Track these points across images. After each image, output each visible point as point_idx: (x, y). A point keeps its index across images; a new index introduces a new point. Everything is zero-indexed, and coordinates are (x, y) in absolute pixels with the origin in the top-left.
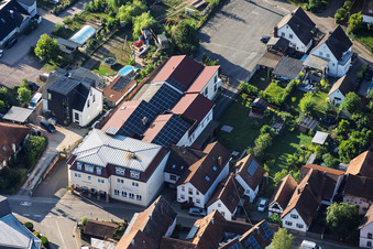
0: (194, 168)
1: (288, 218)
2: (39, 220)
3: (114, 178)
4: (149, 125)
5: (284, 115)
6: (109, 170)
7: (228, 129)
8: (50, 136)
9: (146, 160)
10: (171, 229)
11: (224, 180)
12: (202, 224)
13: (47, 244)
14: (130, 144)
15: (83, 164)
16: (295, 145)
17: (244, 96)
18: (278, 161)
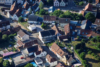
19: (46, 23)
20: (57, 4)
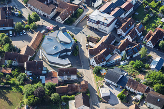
0: (123, 25)
1: (148, 43)
2: (76, 34)
3: (99, 25)
4: (113, 10)
5: (154, 11)
6: (98, 22)
7: (137, 13)
8: (85, 9)
9: (110, 21)
10: (113, 42)
11: (131, 30)
12: (122, 42)
13: (77, 42)
14: (106, 15)
15: (91, 20)
16: (156, 21)
17: (144, 4)
18: (150, 25)
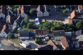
19: (38, 37)
20: (41, 14)
